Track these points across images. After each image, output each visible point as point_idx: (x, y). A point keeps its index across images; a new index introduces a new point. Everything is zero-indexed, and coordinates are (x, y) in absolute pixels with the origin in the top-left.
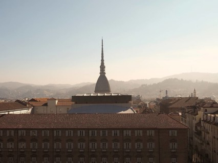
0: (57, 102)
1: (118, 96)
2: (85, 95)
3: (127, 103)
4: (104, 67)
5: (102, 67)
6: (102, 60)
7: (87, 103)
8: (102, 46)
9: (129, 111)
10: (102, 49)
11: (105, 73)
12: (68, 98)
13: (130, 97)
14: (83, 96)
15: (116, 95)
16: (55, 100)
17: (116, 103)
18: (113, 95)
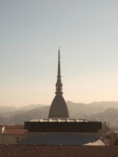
0: (3, 129)
1: (84, 123)
2: (42, 121)
3: (96, 131)
4: (62, 85)
5: (59, 85)
6: (59, 76)
7: (44, 131)
8: (59, 58)
9: (99, 143)
10: (59, 62)
11: (62, 93)
12: (13, 125)
13: (100, 124)
14: (39, 122)
15: (82, 121)
16: (2, 126)
17: (82, 131)
18: (77, 121)
